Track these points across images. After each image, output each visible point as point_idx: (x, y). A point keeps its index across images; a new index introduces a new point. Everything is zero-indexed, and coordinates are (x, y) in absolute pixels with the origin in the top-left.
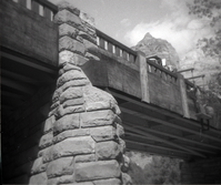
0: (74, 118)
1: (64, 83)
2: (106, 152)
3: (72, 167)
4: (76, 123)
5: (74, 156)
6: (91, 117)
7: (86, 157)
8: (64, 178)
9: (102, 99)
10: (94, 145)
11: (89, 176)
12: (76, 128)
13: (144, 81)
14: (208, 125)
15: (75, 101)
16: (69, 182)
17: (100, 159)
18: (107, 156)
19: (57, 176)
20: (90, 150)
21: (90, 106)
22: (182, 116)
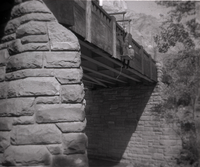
0: (37, 56)
1: (23, 14)
2: (72, 95)
3: (33, 109)
4: (40, 62)
5: (36, 96)
6: (56, 58)
7: (50, 99)
8: (23, 119)
9: (69, 40)
10: (58, 87)
11: (52, 118)
12: (38, 67)
13: (89, 21)
14: (128, 65)
15: (38, 38)
16: (29, 123)
17: (64, 102)
18: (73, 99)
19: (13, 115)
20: (54, 92)
21: (56, 45)
22: (111, 56)
